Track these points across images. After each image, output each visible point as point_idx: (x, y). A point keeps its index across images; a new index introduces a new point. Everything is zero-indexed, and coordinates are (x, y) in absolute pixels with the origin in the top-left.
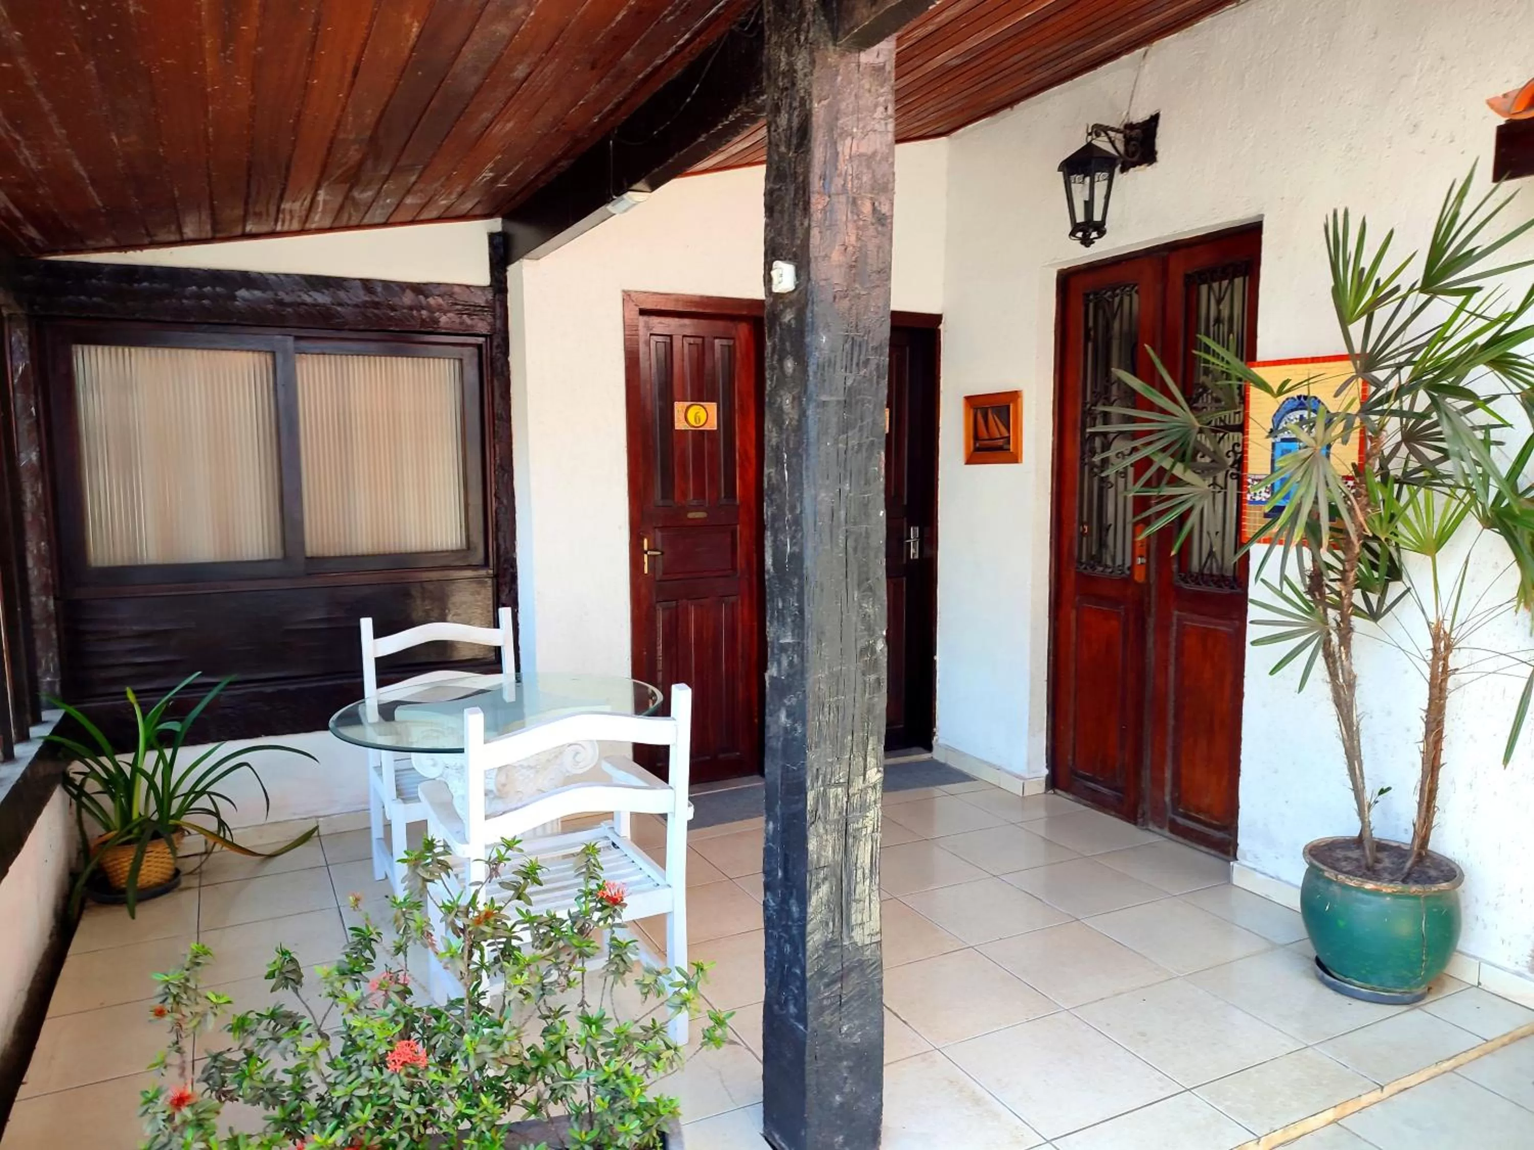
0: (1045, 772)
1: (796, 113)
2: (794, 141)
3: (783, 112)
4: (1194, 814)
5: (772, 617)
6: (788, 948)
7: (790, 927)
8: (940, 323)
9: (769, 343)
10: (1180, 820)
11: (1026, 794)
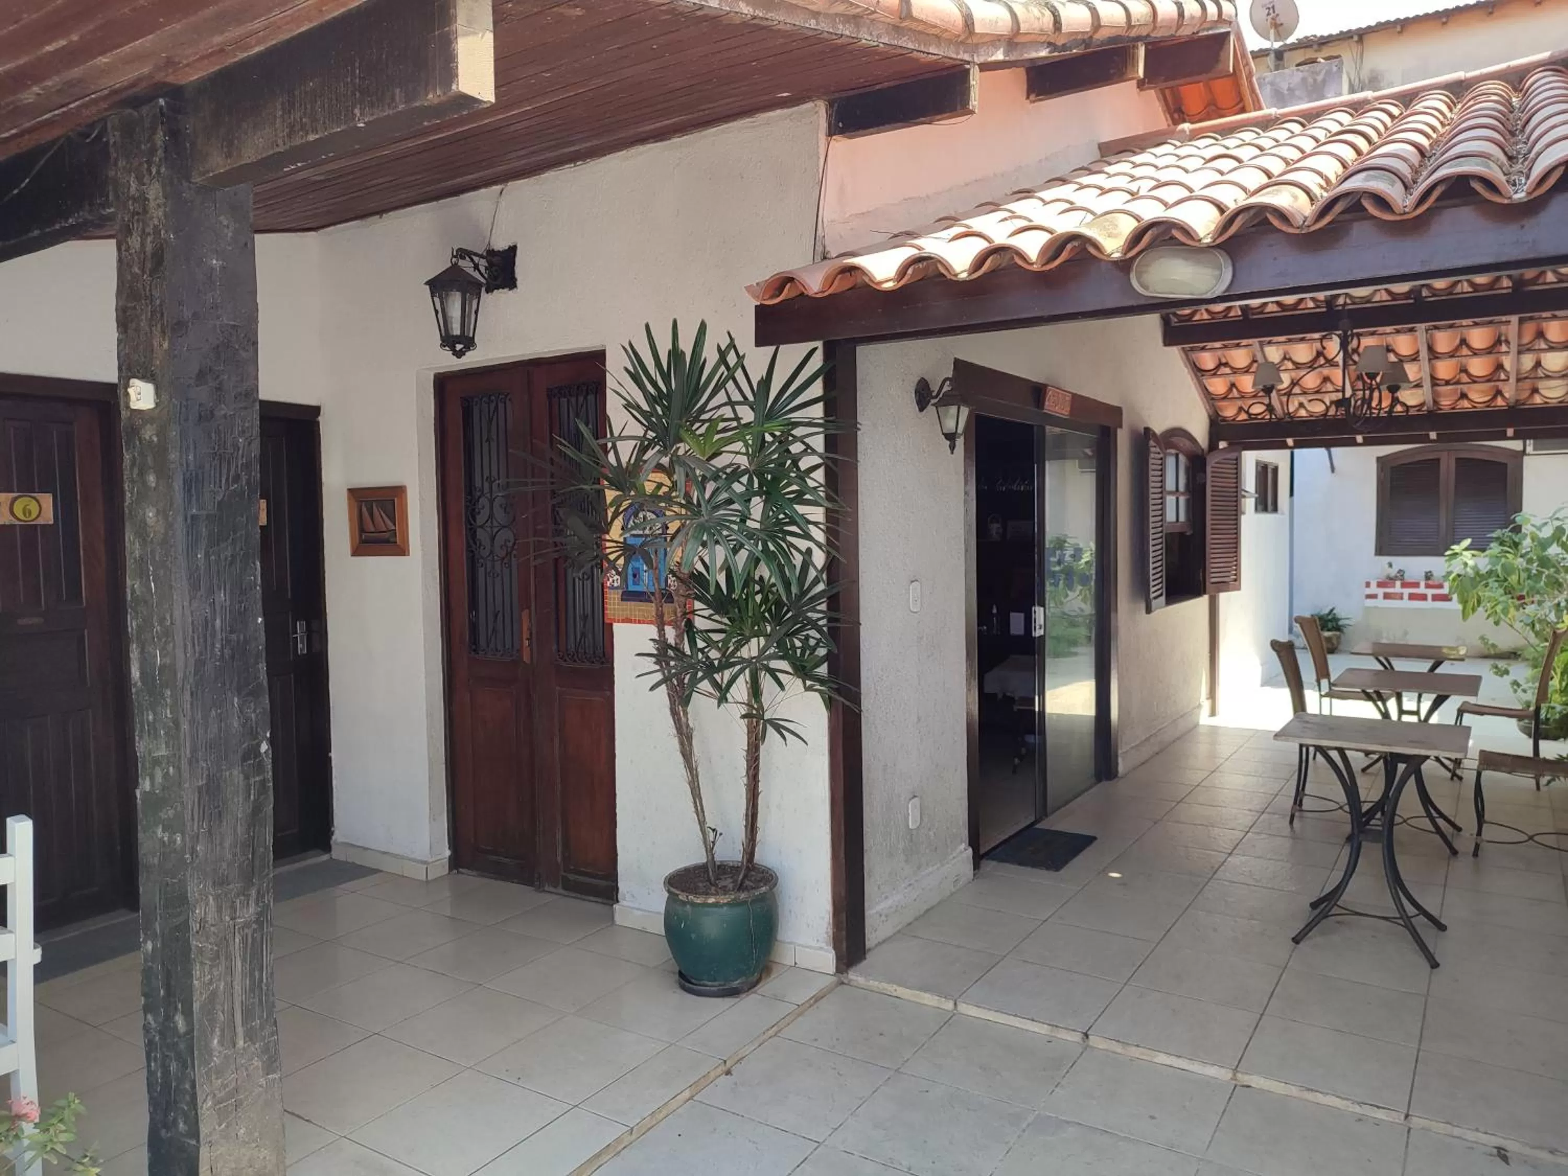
0: (448, 853)
1: (149, 239)
2: (149, 265)
3: (135, 234)
4: (582, 869)
5: (142, 731)
6: (173, 1067)
7: (176, 1044)
8: (319, 414)
9: (127, 457)
10: (571, 877)
11: (429, 878)
